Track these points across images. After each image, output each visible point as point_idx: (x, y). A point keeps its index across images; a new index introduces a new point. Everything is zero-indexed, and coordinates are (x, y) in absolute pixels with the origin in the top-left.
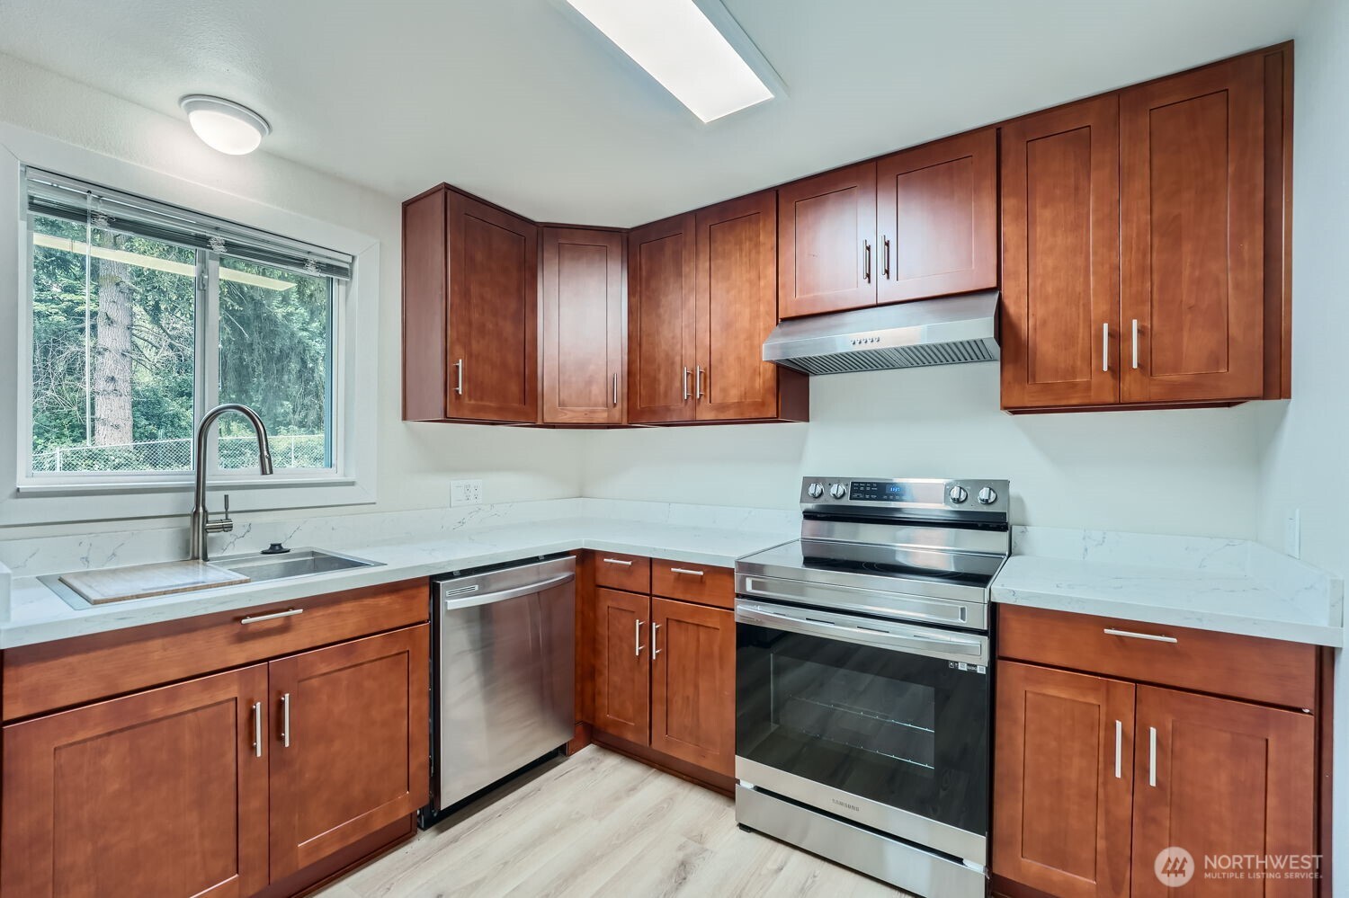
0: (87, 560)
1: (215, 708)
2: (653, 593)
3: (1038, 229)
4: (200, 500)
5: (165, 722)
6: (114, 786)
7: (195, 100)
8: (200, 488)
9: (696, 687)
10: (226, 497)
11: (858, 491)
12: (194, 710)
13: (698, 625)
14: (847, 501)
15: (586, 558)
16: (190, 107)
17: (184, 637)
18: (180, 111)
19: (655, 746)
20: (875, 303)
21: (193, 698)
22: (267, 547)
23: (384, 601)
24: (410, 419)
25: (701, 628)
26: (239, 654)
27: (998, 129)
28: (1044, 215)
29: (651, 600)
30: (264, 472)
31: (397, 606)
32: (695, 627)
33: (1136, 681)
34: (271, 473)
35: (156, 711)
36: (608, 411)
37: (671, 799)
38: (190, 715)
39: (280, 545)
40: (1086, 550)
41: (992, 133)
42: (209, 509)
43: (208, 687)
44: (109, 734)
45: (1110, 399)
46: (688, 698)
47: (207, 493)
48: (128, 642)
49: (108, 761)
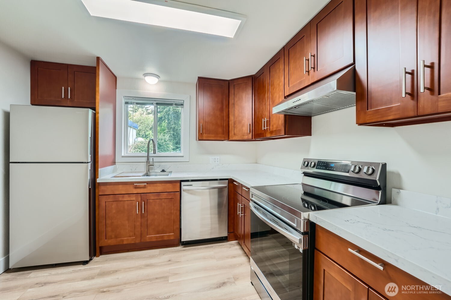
0: (131, 169)
1: (131, 201)
2: (242, 195)
4: (148, 159)
5: (122, 202)
6: (114, 211)
7: (146, 75)
8: (148, 157)
10: (153, 158)
11: (320, 165)
12: (127, 201)
15: (231, 181)
16: (145, 76)
17: (125, 186)
18: (143, 77)
20: (310, 83)
21: (126, 198)
22: (161, 170)
23: (168, 185)
26: (135, 191)
29: (242, 197)
30: (154, 153)
31: (171, 187)
34: (155, 153)
35: (120, 199)
38: (126, 201)
39: (164, 170)
42: (150, 161)
43: (129, 196)
44: (113, 201)
45: (412, 113)
47: (149, 158)
48: (116, 185)
49: (113, 206)
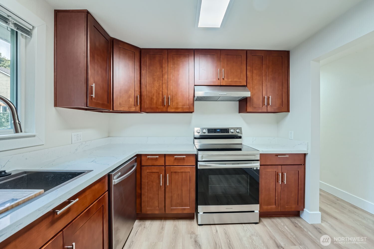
2: (166, 165)
3: (254, 74)
9: (182, 190)
11: (210, 131)
13: (182, 172)
14: (207, 134)
15: (139, 157)
19: (167, 212)
20: (220, 85)
24: (58, 106)
25: (183, 173)
26: (52, 232)
27: (247, 51)
28: (255, 72)
29: (165, 167)
32: (181, 173)
33: (281, 165)
36: (135, 107)
37: (176, 226)
39: (4, 171)
40: (253, 141)
41: (245, 51)
45: (266, 111)
46: (179, 194)
